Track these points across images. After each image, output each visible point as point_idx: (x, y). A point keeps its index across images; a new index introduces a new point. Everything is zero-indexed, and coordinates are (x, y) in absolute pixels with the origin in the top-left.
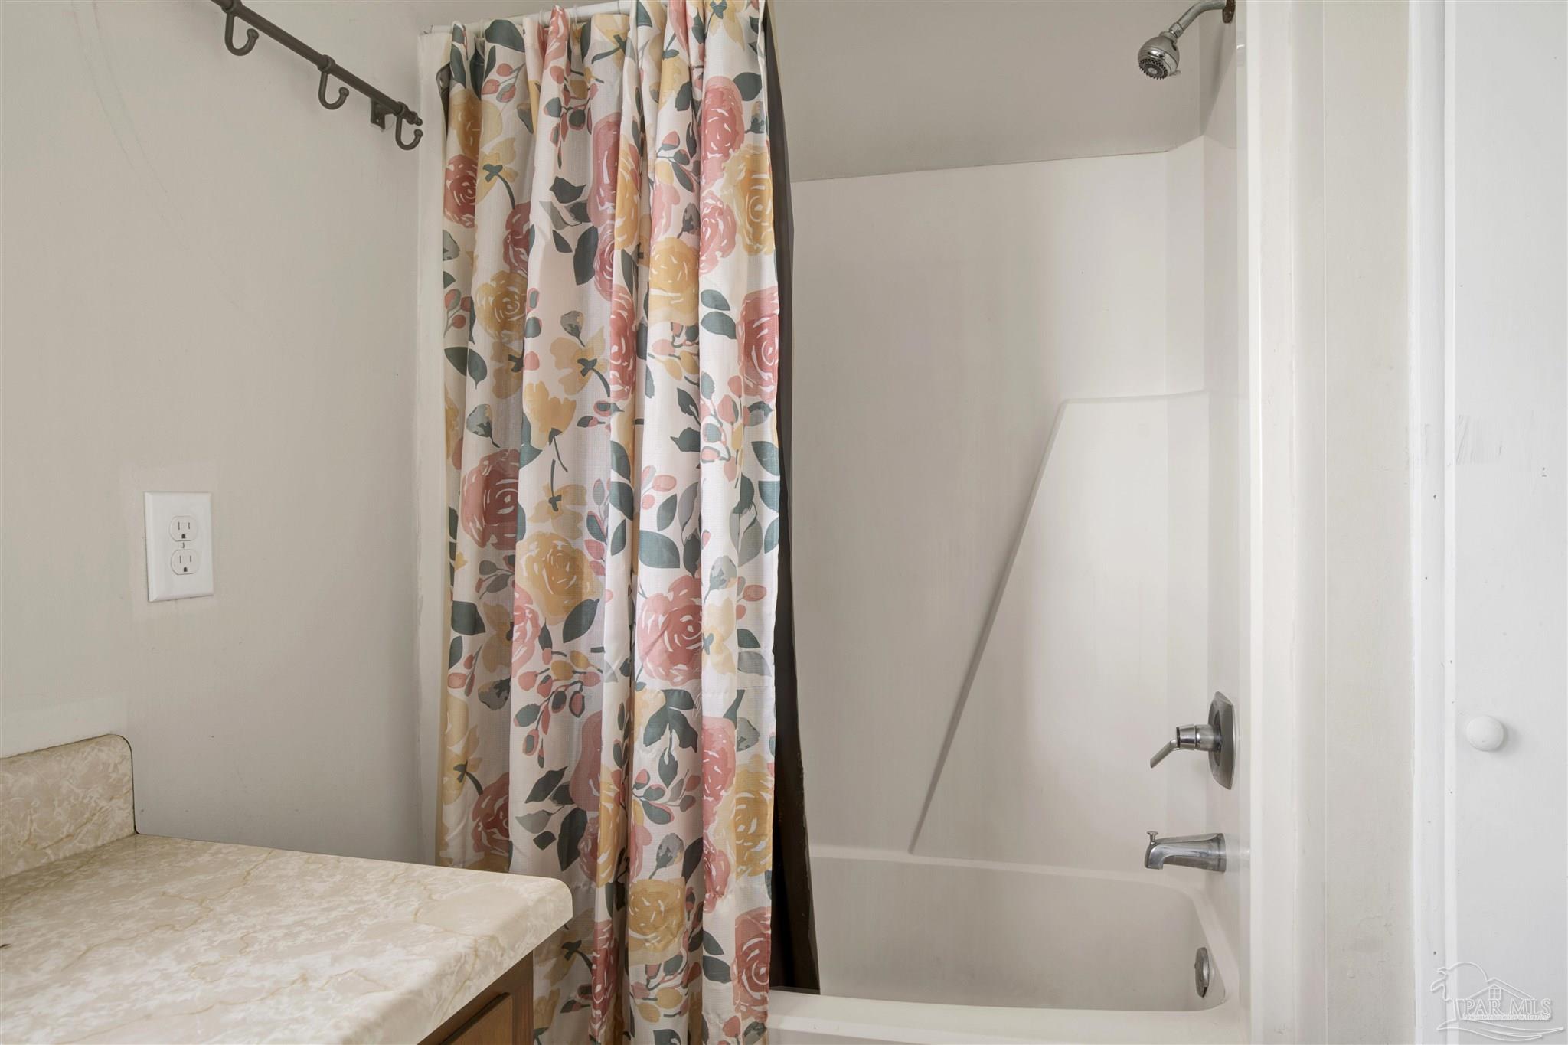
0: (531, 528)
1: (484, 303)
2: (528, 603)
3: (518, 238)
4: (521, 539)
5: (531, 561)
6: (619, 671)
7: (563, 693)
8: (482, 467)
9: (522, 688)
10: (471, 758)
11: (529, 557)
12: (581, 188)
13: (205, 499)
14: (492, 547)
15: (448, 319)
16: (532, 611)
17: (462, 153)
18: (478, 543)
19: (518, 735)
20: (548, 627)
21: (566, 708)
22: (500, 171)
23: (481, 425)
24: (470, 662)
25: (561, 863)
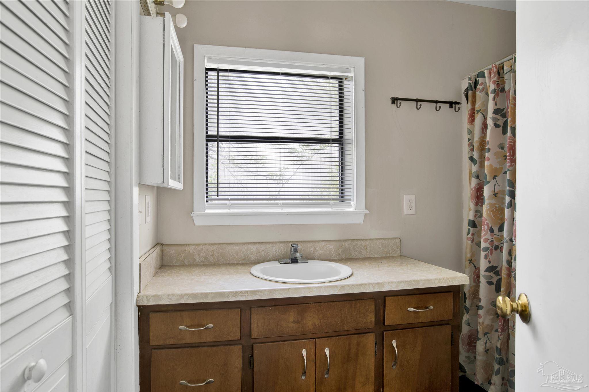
0: (487, 202)
1: (476, 145)
2: (486, 221)
3: (485, 126)
4: (484, 204)
5: (487, 210)
6: (509, 241)
7: (498, 246)
8: (476, 186)
9: (484, 242)
10: (473, 259)
11: (486, 209)
12: (504, 109)
13: (414, 196)
14: (479, 206)
15: (469, 149)
16: (487, 223)
17: (472, 107)
18: (475, 205)
19: (483, 254)
20: (493, 227)
21: (499, 250)
22: (480, 111)
23: (476, 176)
24: (473, 235)
25: (496, 291)
